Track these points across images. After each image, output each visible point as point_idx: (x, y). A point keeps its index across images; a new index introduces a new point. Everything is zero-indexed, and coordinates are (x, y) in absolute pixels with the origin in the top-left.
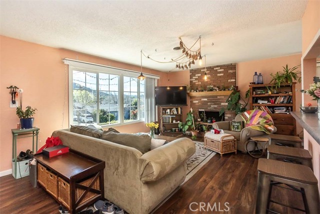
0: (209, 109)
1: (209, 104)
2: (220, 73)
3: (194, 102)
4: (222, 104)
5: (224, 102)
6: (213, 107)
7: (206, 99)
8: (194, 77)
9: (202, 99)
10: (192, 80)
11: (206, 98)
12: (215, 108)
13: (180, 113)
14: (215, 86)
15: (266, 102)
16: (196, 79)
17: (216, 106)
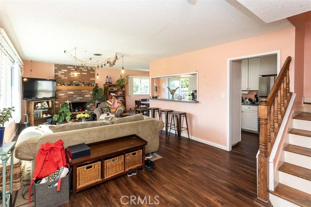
0: (75, 100)
1: (75, 96)
2: (84, 72)
3: (60, 95)
4: (86, 96)
5: (87, 95)
6: (78, 99)
7: (72, 93)
8: (59, 72)
9: (68, 93)
10: (57, 74)
11: (72, 91)
12: (80, 99)
13: (50, 106)
14: (80, 82)
15: (115, 94)
16: (62, 74)
17: (81, 98)
